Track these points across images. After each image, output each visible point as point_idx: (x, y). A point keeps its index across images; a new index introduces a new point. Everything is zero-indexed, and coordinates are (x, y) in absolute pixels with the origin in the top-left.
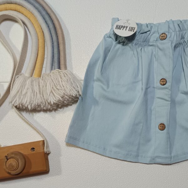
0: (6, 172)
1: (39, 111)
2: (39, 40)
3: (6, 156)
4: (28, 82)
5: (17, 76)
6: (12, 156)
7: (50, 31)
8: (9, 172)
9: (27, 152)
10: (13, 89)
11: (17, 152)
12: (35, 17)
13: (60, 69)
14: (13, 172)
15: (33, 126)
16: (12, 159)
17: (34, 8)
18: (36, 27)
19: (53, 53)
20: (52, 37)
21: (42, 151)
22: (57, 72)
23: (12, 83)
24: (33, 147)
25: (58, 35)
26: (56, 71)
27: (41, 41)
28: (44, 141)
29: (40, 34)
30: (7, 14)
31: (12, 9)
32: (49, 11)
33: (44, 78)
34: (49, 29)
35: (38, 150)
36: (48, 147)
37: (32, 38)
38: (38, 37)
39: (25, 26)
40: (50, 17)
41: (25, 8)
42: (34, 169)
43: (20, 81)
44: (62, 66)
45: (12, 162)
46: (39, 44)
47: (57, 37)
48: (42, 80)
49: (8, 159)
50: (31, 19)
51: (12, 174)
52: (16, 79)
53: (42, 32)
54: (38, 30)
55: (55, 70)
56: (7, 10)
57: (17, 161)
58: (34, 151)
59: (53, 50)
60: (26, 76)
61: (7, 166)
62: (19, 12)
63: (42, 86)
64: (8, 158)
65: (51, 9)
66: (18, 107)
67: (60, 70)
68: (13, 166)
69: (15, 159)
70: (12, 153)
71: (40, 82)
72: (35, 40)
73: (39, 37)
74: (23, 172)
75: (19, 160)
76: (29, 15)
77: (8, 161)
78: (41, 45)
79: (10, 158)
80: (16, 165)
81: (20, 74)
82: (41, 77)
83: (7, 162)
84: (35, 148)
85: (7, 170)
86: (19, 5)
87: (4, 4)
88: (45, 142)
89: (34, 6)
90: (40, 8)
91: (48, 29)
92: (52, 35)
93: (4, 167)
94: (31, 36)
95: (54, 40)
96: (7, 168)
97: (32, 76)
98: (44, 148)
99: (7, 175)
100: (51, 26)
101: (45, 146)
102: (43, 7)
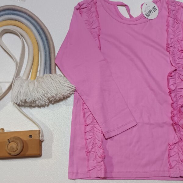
0: (7, 152)
1: (34, 107)
3: (8, 140)
5: (16, 79)
6: (13, 140)
9: (26, 138)
10: (14, 89)
11: (18, 137)
14: (13, 153)
16: (13, 143)
17: (31, 24)
19: (46, 60)
21: (38, 138)
22: (49, 76)
23: (13, 84)
24: (30, 134)
28: (40, 130)
35: (35, 137)
36: (43, 136)
38: (33, 47)
39: (23, 38)
41: (23, 23)
42: (30, 152)
43: (19, 83)
44: (53, 71)
45: (13, 145)
46: (34, 53)
48: (37, 81)
49: (10, 142)
51: (12, 155)
52: (16, 81)
53: (37, 43)
55: (47, 74)
56: (8, 25)
57: (17, 144)
58: (31, 138)
59: (46, 58)
60: (23, 79)
61: (9, 148)
63: (37, 87)
64: (10, 141)
66: (18, 103)
67: (51, 75)
68: (13, 149)
69: (16, 143)
70: (14, 138)
71: (35, 83)
74: (21, 154)
75: (19, 144)
77: (10, 144)
79: (11, 142)
80: (16, 148)
81: (19, 77)
82: (36, 79)
83: (9, 145)
84: (32, 136)
85: (8, 151)
88: (41, 131)
89: (31, 22)
91: (42, 41)
93: (6, 148)
95: (46, 49)
96: (8, 149)
97: (28, 79)
98: (39, 137)
99: (7, 155)
100: (44, 38)
101: (41, 135)
102: (38, 23)
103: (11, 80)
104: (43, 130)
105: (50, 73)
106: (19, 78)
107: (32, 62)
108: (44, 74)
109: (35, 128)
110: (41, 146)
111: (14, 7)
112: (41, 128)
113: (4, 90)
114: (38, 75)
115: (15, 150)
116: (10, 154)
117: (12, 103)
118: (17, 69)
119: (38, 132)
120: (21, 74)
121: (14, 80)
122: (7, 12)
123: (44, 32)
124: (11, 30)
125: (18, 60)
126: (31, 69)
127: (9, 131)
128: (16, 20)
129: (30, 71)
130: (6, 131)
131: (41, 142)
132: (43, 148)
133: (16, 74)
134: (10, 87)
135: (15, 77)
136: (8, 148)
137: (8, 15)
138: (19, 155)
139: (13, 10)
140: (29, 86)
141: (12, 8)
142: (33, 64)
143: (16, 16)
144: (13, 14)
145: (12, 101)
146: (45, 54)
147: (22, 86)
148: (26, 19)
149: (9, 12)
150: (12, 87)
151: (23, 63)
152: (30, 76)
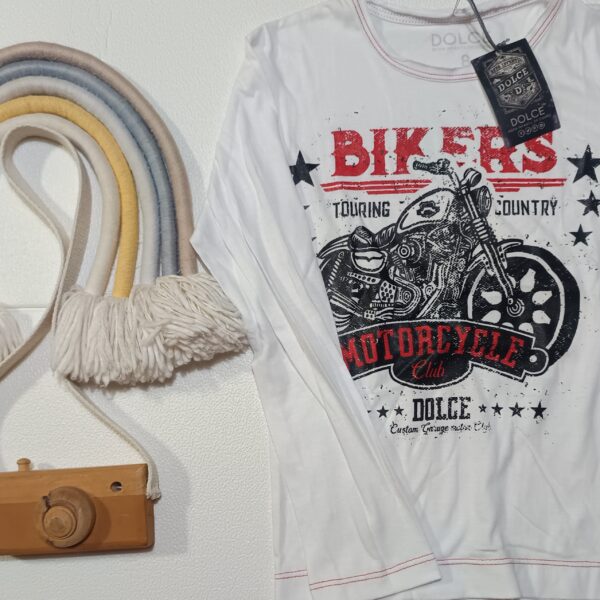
2: (123, 196)
3: (45, 497)
4: (98, 310)
5: (65, 296)
6: (60, 499)
7: (150, 171)
8: (51, 539)
9: (100, 491)
10: (58, 331)
11: (76, 489)
12: (108, 132)
13: (178, 275)
14: (61, 542)
15: (118, 428)
16: (60, 508)
17: (106, 106)
18: (113, 159)
19: (160, 229)
20: (155, 186)
21: (140, 493)
22: (172, 281)
23: (54, 315)
24: (116, 479)
25: (171, 179)
26: (170, 279)
27: (127, 198)
28: (146, 466)
29: (124, 181)
30: (33, 125)
31: (45, 110)
32: (147, 115)
33: (138, 297)
34: (148, 165)
35: (130, 488)
36: (155, 482)
37: (102, 191)
38: (119, 187)
39: (81, 155)
40: (149, 129)
41: (80, 105)
42: (113, 538)
43: (74, 310)
44: (185, 264)
45: (59, 514)
46: (121, 207)
47: (169, 185)
48: (134, 304)
49: (49, 507)
50: (98, 139)
51: (56, 544)
52: (65, 304)
53: (129, 172)
54: (118, 168)
55: (166, 278)
56: (31, 112)
57: (72, 512)
58: (120, 489)
59: (160, 222)
60: (89, 295)
61: (47, 525)
62: (66, 118)
63: (135, 322)
64: (51, 504)
65: (150, 108)
66: (74, 376)
67: (181, 278)
68: (62, 527)
69: (68, 508)
70: (63, 492)
71: (129, 311)
72: (110, 196)
73: (122, 187)
74: (87, 541)
75: (80, 511)
76: (92, 127)
77: (50, 511)
78: (127, 208)
79: (54, 506)
80: (70, 525)
81: (72, 288)
82: (131, 295)
83: (47, 514)
84: (122, 483)
85: (46, 536)
86: (64, 98)
87: (25, 95)
88: (150, 469)
89: (106, 102)
90: (122, 107)
91: (145, 166)
92: (156, 179)
93: (39, 526)
94: (100, 184)
95: (160, 194)
96: (45, 529)
97: (103, 294)
98: (145, 486)
99: (43, 546)
100: (153, 157)
101: (149, 481)
102: (129, 103)
103: (48, 301)
104: (156, 463)
105: (178, 271)
106: (74, 291)
107: (115, 240)
108: (158, 275)
109: (134, 458)
110: (150, 516)
111: (46, 50)
112: (150, 458)
113: (26, 334)
114: (137, 282)
115: (67, 531)
116: (51, 543)
117: (56, 375)
118: (67, 262)
119: (140, 471)
120: (80, 277)
121: (58, 300)
122: (23, 67)
123: (152, 133)
124: (41, 130)
125: (70, 234)
126: (113, 262)
127: (46, 468)
128: (56, 95)
129: (111, 269)
130: (36, 468)
131: (151, 502)
132: (156, 522)
133: (65, 281)
134: (47, 324)
135: (60, 293)
136: (43, 525)
137: (30, 78)
138: (80, 547)
139: (46, 59)
140: (108, 319)
141: (42, 53)
142: (118, 243)
143: (54, 79)
144: (45, 73)
145: (54, 370)
146: (159, 209)
147: (85, 320)
148: (89, 90)
149: (33, 66)
150: (51, 323)
151: (84, 243)
152: (110, 286)
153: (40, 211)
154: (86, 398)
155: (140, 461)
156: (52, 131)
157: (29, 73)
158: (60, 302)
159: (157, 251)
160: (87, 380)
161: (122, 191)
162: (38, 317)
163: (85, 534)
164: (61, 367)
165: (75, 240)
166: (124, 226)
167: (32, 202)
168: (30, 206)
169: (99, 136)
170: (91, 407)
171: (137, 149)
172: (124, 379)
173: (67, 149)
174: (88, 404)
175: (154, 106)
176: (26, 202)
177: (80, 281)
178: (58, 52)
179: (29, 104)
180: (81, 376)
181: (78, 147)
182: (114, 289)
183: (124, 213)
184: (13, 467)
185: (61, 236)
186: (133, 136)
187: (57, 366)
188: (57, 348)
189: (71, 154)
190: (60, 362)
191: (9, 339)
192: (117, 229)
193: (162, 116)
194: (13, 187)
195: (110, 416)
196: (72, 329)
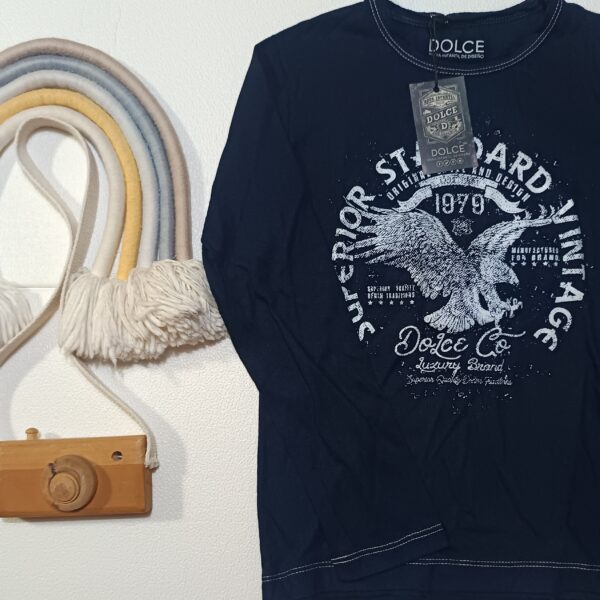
0: (48, 502)
2: (128, 185)
3: (51, 464)
4: (103, 291)
5: (73, 276)
6: (65, 466)
7: (153, 161)
8: (56, 503)
9: (102, 460)
10: (66, 309)
11: (80, 457)
12: (116, 124)
13: (175, 259)
14: (64, 506)
16: (64, 474)
17: (114, 99)
19: (159, 216)
20: (157, 176)
21: (139, 462)
22: (167, 265)
23: (62, 294)
24: (117, 448)
25: (172, 169)
26: (165, 262)
27: (131, 186)
28: (145, 438)
31: (58, 102)
32: (152, 108)
33: (136, 278)
34: (151, 155)
35: (131, 458)
36: (154, 453)
37: (108, 179)
38: (124, 176)
39: (90, 145)
40: (153, 122)
41: (89, 98)
42: (114, 503)
43: (81, 290)
44: (181, 250)
45: (64, 480)
46: (126, 195)
47: (170, 174)
48: (132, 283)
49: (55, 474)
50: (105, 130)
51: (61, 509)
52: (72, 285)
53: (133, 162)
54: (124, 158)
55: (162, 262)
56: (44, 104)
57: (76, 479)
58: (120, 459)
59: (160, 210)
60: (95, 277)
61: (53, 490)
62: (77, 110)
64: (56, 471)
65: (154, 101)
66: (80, 353)
67: (175, 262)
68: (65, 492)
69: (72, 475)
70: (67, 460)
72: (115, 184)
73: (127, 175)
74: (88, 507)
75: (83, 478)
76: (101, 119)
77: (55, 477)
78: (131, 196)
79: (60, 472)
80: (73, 491)
81: (80, 270)
82: (130, 278)
83: (53, 480)
84: (123, 453)
85: (52, 500)
86: (74, 90)
87: (38, 88)
88: (148, 440)
89: (114, 95)
90: (129, 100)
91: (148, 156)
92: (158, 169)
93: (45, 491)
94: (107, 173)
95: (161, 182)
96: (51, 494)
97: (108, 276)
98: (144, 457)
99: (49, 509)
100: (156, 148)
101: (148, 452)
102: (135, 97)
103: (56, 280)
104: (155, 434)
105: (173, 256)
106: (82, 273)
107: (120, 225)
108: (156, 260)
109: (131, 429)
110: (148, 484)
111: (60, 46)
112: (149, 430)
113: (37, 312)
115: (71, 496)
116: (56, 507)
117: (63, 351)
118: (75, 245)
119: (139, 442)
120: (86, 260)
121: (66, 280)
122: (38, 61)
123: (155, 126)
124: (53, 121)
125: (78, 218)
126: (118, 247)
127: (52, 437)
128: (67, 88)
129: (116, 253)
130: (43, 437)
131: (150, 471)
132: (154, 490)
133: (73, 263)
134: (55, 303)
135: (68, 273)
136: (49, 491)
137: (43, 71)
138: (83, 511)
139: (59, 54)
140: (112, 300)
141: (56, 49)
142: (123, 228)
143: (67, 73)
144: (58, 67)
145: (61, 347)
146: (159, 198)
147: (91, 301)
148: (98, 84)
149: (46, 61)
150: (59, 303)
151: (92, 227)
152: (115, 269)
153: (51, 197)
154: (90, 372)
155: (141, 432)
156: (63, 123)
157: (43, 67)
158: (68, 283)
159: (156, 237)
160: (92, 357)
161: (127, 180)
162: (47, 296)
163: (87, 499)
164: (68, 344)
165: (82, 225)
166: (128, 214)
167: (43, 189)
168: (42, 193)
169: (108, 128)
170: (95, 381)
171: (141, 140)
172: (126, 356)
173: (76, 139)
174: (92, 379)
175: (158, 99)
176: (37, 188)
177: (87, 263)
178: (70, 48)
179: (41, 97)
180: (86, 353)
181: (86, 137)
182: (119, 272)
183: (128, 200)
184: (22, 436)
185: (69, 220)
186: (139, 127)
187: (63, 343)
188: (64, 327)
189: (80, 143)
190: (66, 339)
191: (20, 316)
192: (121, 215)
193: (165, 109)
194: (26, 175)
195: (113, 390)
196: (78, 309)
